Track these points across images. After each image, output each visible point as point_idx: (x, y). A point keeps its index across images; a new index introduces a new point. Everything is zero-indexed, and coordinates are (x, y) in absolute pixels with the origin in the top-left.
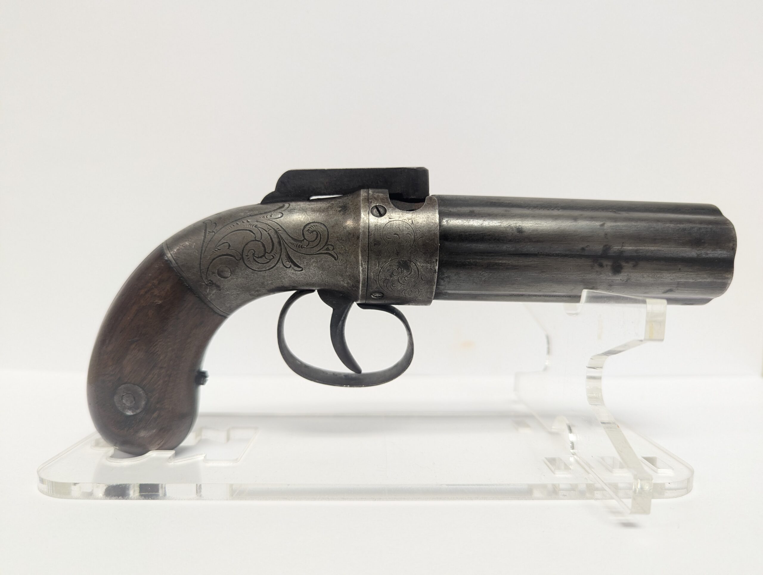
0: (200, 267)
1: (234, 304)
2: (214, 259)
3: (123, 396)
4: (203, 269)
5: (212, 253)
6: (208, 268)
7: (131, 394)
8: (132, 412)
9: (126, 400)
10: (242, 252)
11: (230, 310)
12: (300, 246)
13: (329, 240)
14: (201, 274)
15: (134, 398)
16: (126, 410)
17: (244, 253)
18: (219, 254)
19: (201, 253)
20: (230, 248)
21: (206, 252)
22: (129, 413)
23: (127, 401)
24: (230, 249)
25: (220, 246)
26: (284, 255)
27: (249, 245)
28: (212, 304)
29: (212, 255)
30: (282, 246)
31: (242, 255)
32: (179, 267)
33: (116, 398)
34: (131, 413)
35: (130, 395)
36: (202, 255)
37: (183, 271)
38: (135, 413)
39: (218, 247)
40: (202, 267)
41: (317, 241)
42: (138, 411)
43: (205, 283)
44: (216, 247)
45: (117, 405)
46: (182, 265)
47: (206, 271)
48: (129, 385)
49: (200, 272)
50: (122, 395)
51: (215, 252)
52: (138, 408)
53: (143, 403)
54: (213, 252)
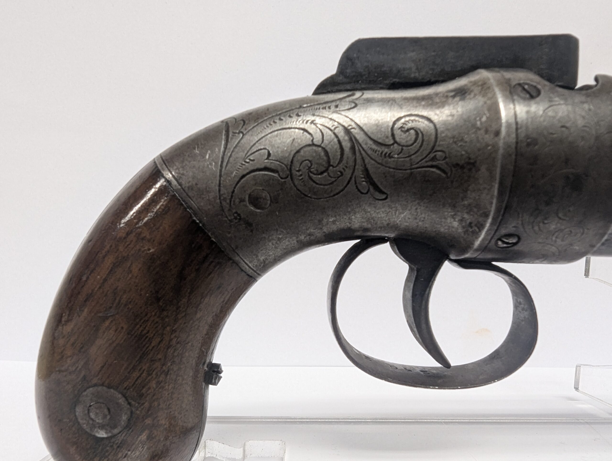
0: (219, 191)
1: (271, 257)
2: (244, 176)
3: (90, 406)
4: (224, 194)
5: (240, 166)
6: (233, 192)
7: (103, 403)
8: (106, 433)
9: (94, 413)
10: (291, 166)
11: (264, 266)
12: (387, 155)
13: (438, 143)
14: (221, 203)
15: (109, 410)
16: (96, 430)
17: (293, 168)
18: (252, 168)
19: (221, 166)
20: (270, 158)
21: (229, 165)
22: (102, 434)
23: (97, 414)
24: (270, 160)
25: (253, 155)
26: (360, 170)
27: (302, 153)
28: (238, 254)
29: (240, 170)
30: (358, 154)
31: (290, 170)
32: (184, 190)
33: (79, 410)
34: (104, 434)
35: (102, 405)
36: (223, 169)
37: (190, 197)
38: (110, 435)
39: (249, 156)
40: (223, 191)
41: (416, 145)
42: (116, 431)
43: (227, 217)
44: (245, 156)
45: (81, 421)
46: (189, 188)
47: (230, 197)
48: (100, 388)
49: (220, 198)
50: (88, 405)
51: (244, 165)
52: (115, 427)
53: (124, 418)
54: (242, 164)
